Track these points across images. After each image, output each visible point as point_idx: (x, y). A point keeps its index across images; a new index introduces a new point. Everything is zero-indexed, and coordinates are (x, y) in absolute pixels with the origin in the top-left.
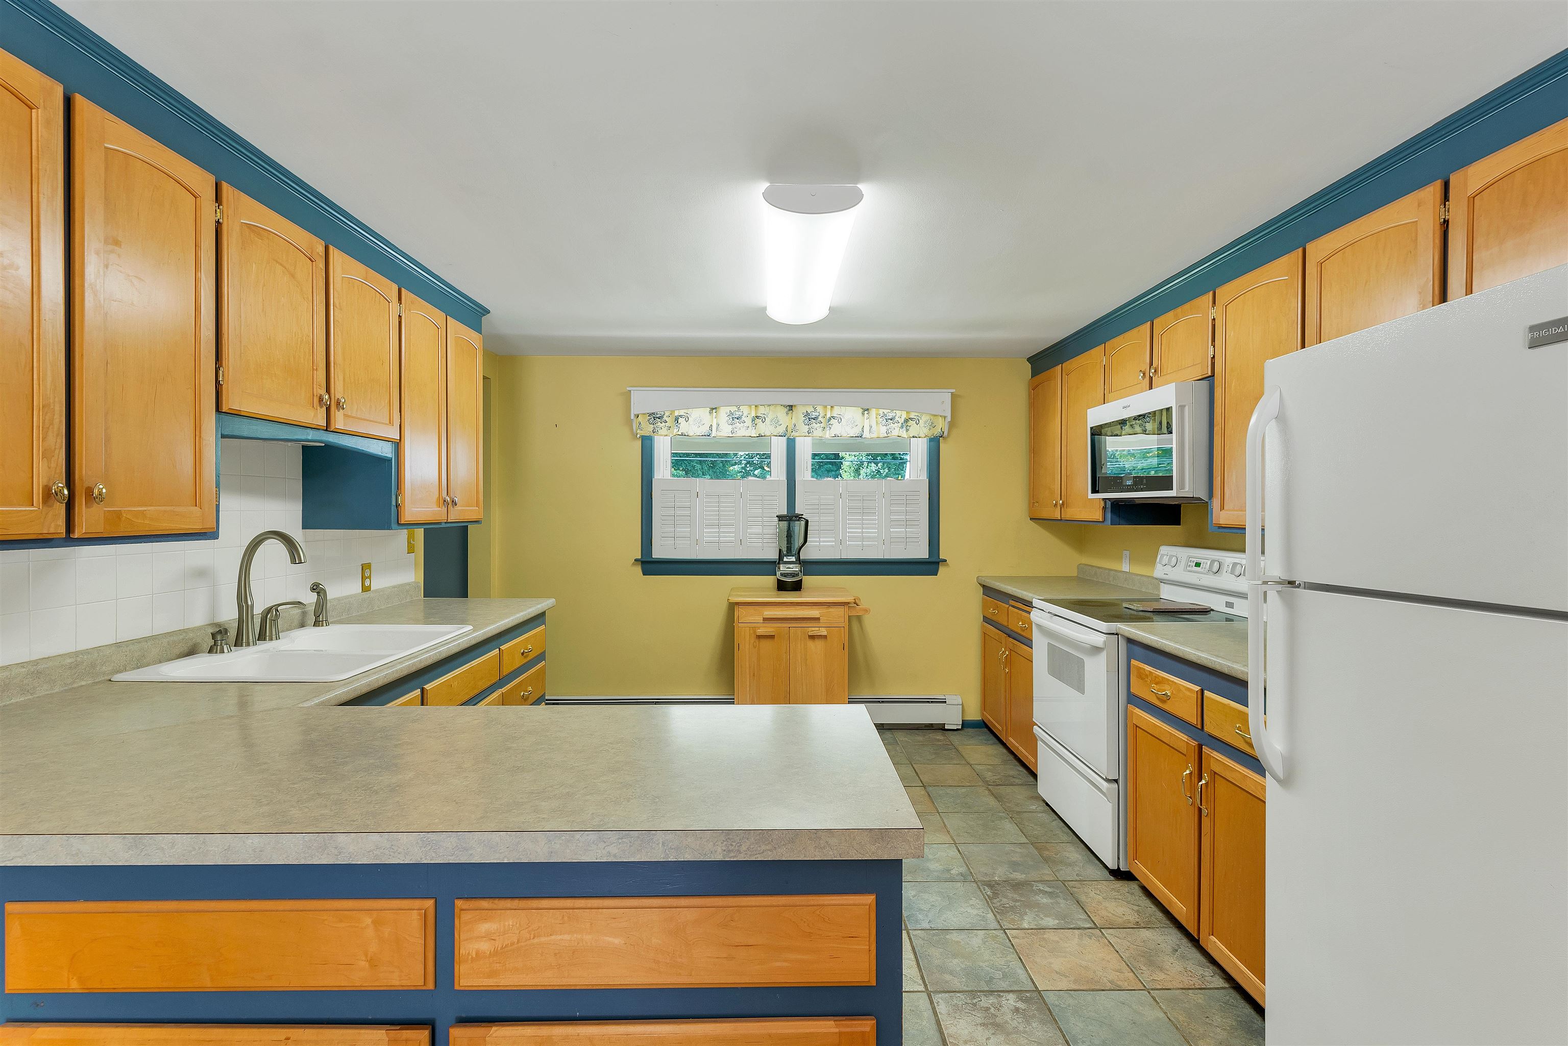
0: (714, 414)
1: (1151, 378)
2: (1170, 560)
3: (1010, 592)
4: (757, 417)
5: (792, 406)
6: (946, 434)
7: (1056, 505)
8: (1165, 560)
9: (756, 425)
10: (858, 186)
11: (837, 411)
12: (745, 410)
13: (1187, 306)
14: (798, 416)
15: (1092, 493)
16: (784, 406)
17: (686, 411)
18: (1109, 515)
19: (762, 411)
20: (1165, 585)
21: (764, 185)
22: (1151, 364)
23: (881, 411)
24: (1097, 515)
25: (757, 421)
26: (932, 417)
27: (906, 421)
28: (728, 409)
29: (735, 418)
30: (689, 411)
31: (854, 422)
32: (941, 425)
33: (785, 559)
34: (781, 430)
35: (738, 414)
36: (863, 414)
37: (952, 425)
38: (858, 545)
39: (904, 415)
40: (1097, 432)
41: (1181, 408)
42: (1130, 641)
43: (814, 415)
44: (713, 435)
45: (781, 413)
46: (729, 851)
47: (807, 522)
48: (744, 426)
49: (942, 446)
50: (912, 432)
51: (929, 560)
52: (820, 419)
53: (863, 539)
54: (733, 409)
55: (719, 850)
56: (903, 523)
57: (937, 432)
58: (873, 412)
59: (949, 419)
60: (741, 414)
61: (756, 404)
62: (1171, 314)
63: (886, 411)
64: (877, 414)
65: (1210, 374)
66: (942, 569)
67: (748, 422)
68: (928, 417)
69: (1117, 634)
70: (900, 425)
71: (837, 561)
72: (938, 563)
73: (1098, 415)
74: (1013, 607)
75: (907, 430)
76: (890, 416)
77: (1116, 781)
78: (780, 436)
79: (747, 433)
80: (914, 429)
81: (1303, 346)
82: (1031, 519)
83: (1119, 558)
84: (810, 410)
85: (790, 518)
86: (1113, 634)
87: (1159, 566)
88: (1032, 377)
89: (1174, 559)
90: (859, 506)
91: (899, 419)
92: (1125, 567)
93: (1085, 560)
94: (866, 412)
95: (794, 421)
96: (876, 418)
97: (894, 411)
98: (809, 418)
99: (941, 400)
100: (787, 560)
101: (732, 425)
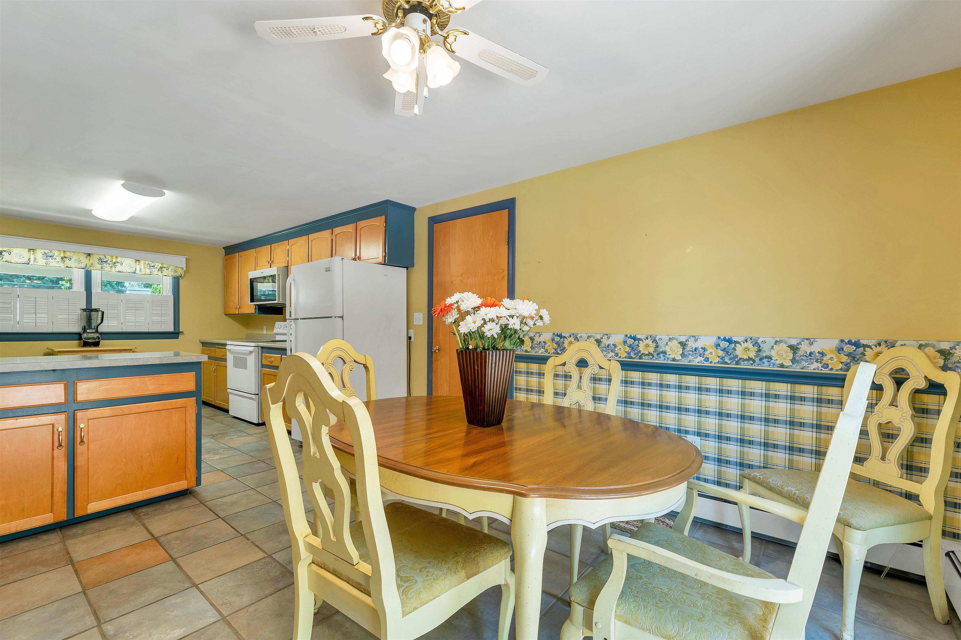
0: (32, 253)
1: (271, 264)
2: (278, 326)
3: (217, 342)
4: (66, 257)
5: (90, 254)
6: (183, 275)
7: (236, 308)
8: (277, 327)
9: (64, 261)
10: (164, 190)
11: (119, 259)
12: (56, 253)
13: (281, 243)
14: (94, 260)
15: (250, 302)
16: (84, 253)
17: (9, 249)
18: (257, 311)
19: (68, 254)
20: (278, 336)
21: (123, 182)
22: (271, 259)
23: (147, 262)
24: (253, 311)
25: (65, 259)
26: (175, 268)
27: (161, 268)
28: (43, 251)
29: (47, 256)
30: (11, 249)
31: (131, 266)
32: (180, 272)
33: (88, 331)
34: (83, 265)
35: (50, 254)
36: (136, 262)
37: (186, 272)
38: (133, 325)
39: (160, 265)
40: (252, 281)
41: (279, 275)
42: (262, 348)
43: (105, 260)
44: (31, 264)
45: (83, 258)
46: (160, 362)
47: (103, 313)
48: (55, 261)
49: (181, 281)
50: (164, 273)
51: (174, 332)
52: (109, 262)
53: (136, 322)
54: (47, 251)
55: (158, 361)
56: (159, 315)
57: (178, 274)
58: (142, 262)
59: (185, 269)
60: (53, 254)
61: (64, 250)
62: (276, 244)
63: (149, 262)
64: (144, 263)
65: (287, 265)
66: (180, 336)
67: (59, 259)
68: (173, 267)
69: (258, 346)
70: (158, 269)
71: (120, 332)
72: (179, 333)
73: (253, 274)
74: (217, 348)
75: (162, 272)
76: (152, 265)
77: (258, 394)
78: (82, 268)
79: (57, 265)
80: (165, 272)
81: (308, 262)
82: (225, 315)
83: (262, 329)
84: (102, 257)
85: (89, 311)
86: (256, 346)
87: (275, 329)
88: (225, 255)
89: (280, 326)
90: (133, 306)
91: (157, 267)
92: (265, 332)
93: (249, 332)
94: (137, 262)
95: (91, 261)
96: (144, 265)
97: (155, 263)
98: (102, 261)
99: (180, 261)
100: (89, 331)
101: (46, 259)
